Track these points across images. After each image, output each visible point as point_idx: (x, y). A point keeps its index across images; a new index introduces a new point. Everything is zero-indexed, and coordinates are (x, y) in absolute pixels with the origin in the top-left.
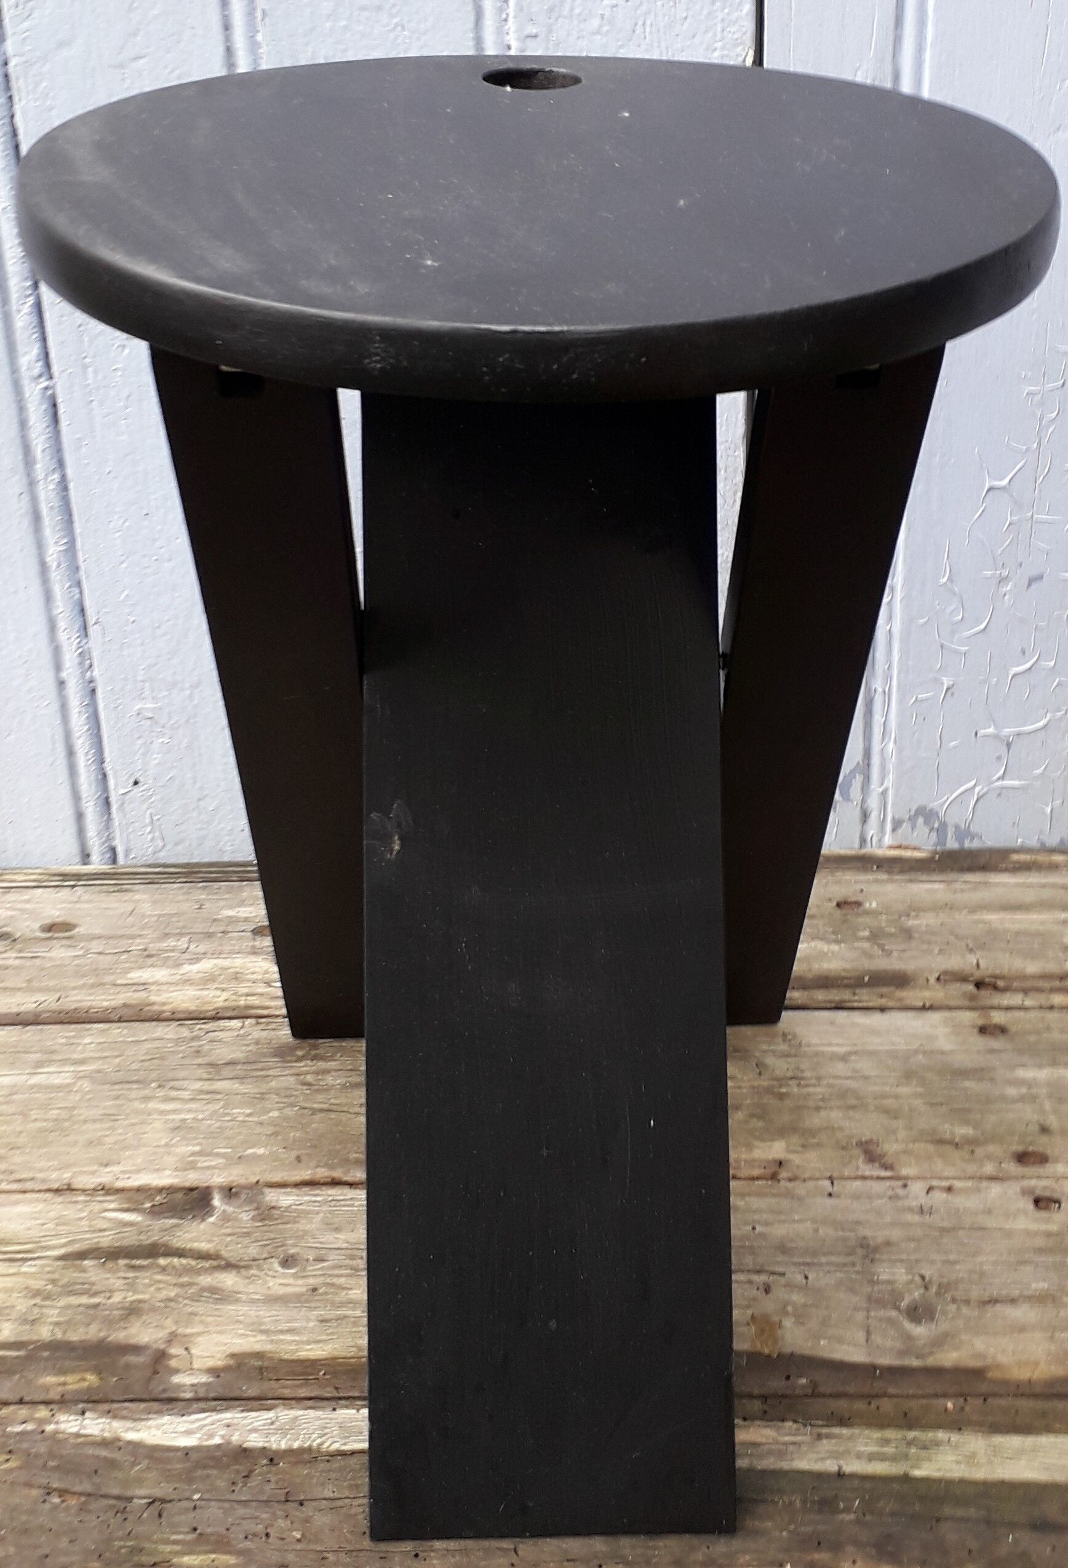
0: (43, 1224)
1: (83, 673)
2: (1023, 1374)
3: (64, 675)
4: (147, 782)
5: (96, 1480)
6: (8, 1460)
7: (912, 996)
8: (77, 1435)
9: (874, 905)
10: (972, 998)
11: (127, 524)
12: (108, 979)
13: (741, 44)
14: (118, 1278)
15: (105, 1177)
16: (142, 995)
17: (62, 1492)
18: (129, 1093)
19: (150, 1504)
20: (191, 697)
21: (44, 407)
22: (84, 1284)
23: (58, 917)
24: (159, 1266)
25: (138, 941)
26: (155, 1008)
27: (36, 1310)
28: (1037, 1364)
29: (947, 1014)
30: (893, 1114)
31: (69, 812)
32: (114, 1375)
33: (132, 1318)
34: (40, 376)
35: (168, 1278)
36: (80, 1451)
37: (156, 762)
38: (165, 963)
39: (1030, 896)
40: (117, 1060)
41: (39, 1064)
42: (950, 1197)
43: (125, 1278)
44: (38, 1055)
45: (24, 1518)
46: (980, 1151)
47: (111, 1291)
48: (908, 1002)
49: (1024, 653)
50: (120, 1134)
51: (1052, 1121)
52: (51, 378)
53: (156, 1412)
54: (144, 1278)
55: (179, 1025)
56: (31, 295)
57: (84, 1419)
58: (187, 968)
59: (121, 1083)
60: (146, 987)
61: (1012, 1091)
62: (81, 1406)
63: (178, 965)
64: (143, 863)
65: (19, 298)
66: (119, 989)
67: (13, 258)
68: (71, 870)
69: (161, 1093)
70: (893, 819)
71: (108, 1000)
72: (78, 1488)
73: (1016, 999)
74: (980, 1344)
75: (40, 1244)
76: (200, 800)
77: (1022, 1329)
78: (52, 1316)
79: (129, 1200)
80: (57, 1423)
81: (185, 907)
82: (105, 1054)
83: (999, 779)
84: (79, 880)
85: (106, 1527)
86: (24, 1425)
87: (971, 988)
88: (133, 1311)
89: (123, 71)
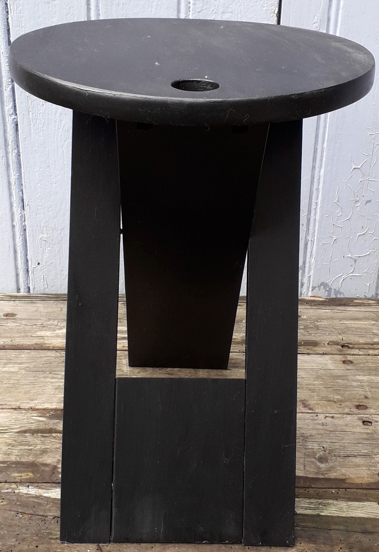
0: (10, 420)
1: (21, 223)
2: (359, 481)
3: (15, 223)
4: (43, 263)
5: (34, 509)
6: (2, 502)
7: (319, 349)
8: (27, 494)
9: (305, 317)
10: (341, 351)
11: (41, 170)
12: (29, 334)
13: (273, 5)
14: (39, 440)
15: (32, 404)
16: (42, 340)
17: (22, 513)
18: (39, 375)
19: (53, 518)
20: (60, 233)
21: (13, 125)
22: (26, 442)
23: (10, 311)
24: (53, 436)
25: (39, 321)
26: (47, 345)
27: (9, 450)
28: (364, 478)
29: (331, 356)
30: (313, 391)
31: (13, 273)
32: (38, 474)
33: (44, 454)
34: (12, 114)
35: (57, 441)
36: (28, 500)
37: (46, 256)
38: (50, 329)
39: (361, 315)
40: (34, 363)
41: (6, 364)
42: (333, 420)
43: (41, 440)
44: (5, 361)
45: (9, 521)
46: (343, 404)
47: (36, 445)
48: (318, 352)
49: (363, 228)
50: (37, 390)
51: (369, 394)
52: (16, 115)
53: (54, 487)
54: (48, 440)
55: (56, 352)
56: (10, 84)
57: (29, 488)
58: (58, 331)
59: (36, 371)
60: (43, 338)
61: (355, 384)
62: (27, 484)
63: (54, 330)
64: (40, 293)
65: (6, 85)
66: (33, 338)
67: (5, 70)
68: (14, 294)
69: (50, 376)
70: (312, 286)
71: (29, 342)
72: (28, 512)
73: (356, 352)
74: (344, 471)
75: (10, 427)
76: (61, 271)
77: (359, 466)
78: (15, 453)
79: (41, 413)
80: (19, 490)
81: (55, 309)
82: (30, 361)
83: (351, 273)
84: (17, 298)
85: (38, 525)
86: (7, 490)
87: (340, 347)
88: (44, 452)
89: (49, 5)
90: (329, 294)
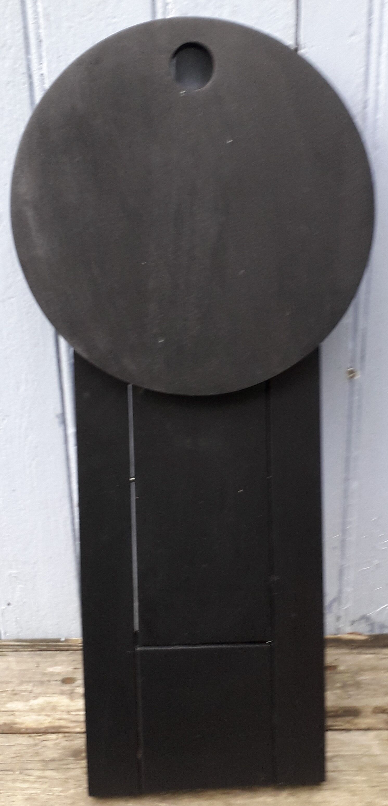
9: (343, 668)
18: (6, 777)
25: (10, 685)
26: (18, 725)
29: (377, 732)
37: (18, 595)
38: (22, 699)
48: (360, 726)
55: (29, 736)
58: (32, 702)
60: (14, 713)
66: (2, 714)
81: (31, 665)
90: (372, 630)
